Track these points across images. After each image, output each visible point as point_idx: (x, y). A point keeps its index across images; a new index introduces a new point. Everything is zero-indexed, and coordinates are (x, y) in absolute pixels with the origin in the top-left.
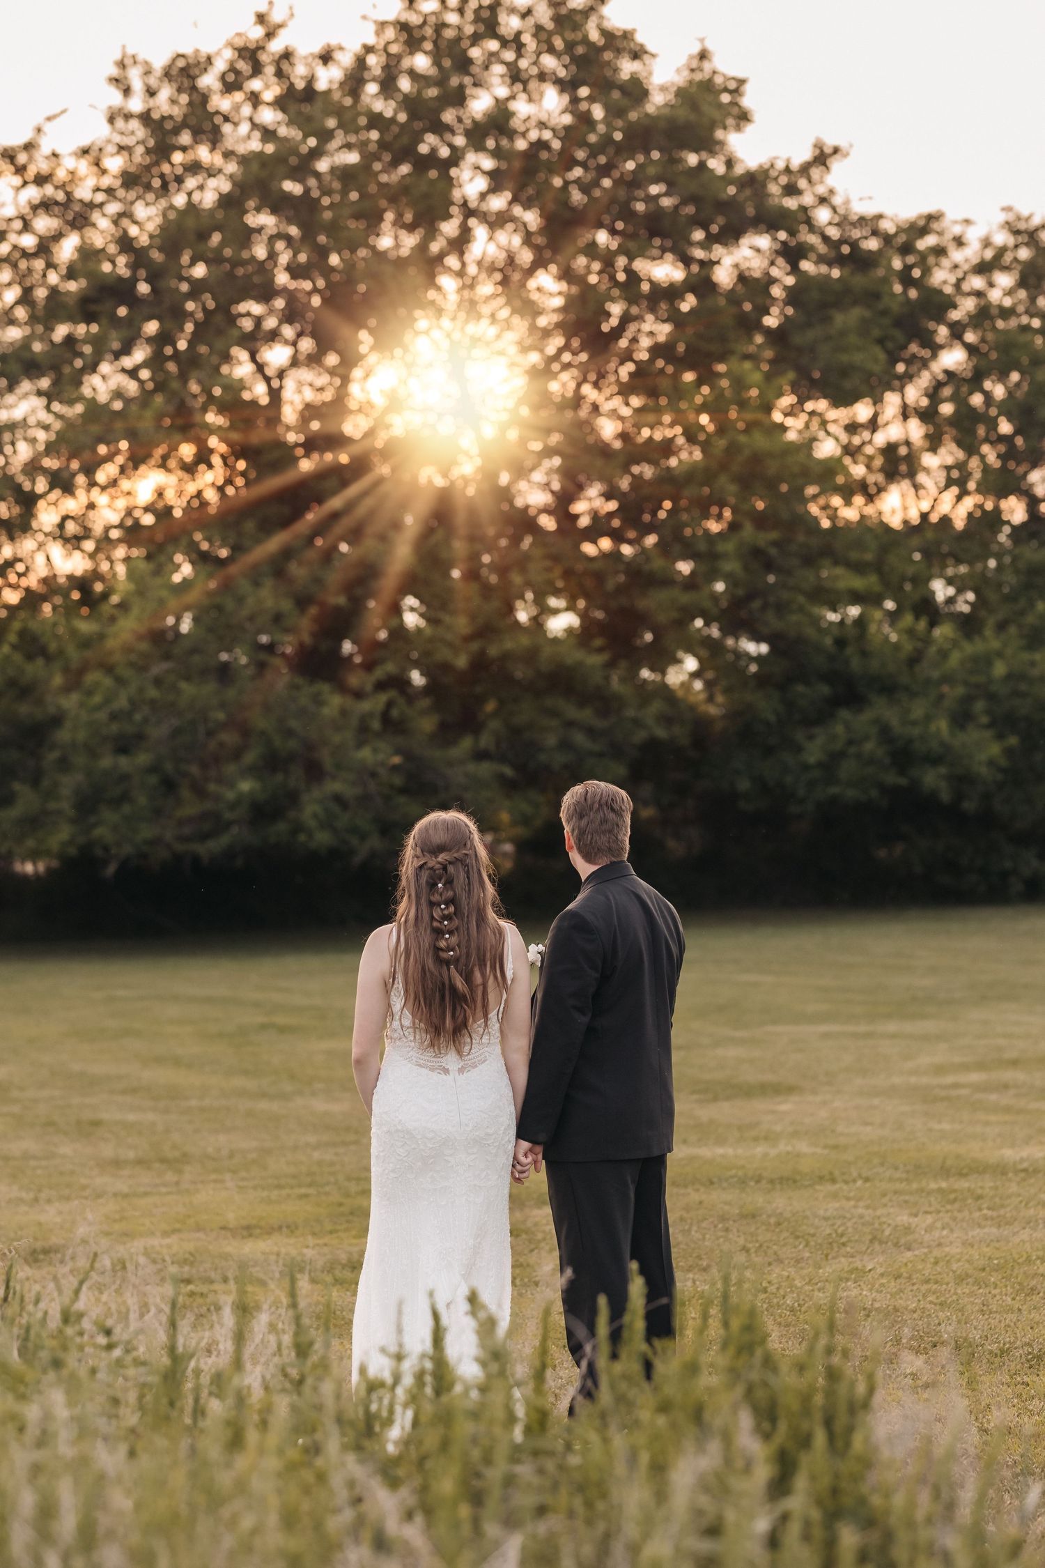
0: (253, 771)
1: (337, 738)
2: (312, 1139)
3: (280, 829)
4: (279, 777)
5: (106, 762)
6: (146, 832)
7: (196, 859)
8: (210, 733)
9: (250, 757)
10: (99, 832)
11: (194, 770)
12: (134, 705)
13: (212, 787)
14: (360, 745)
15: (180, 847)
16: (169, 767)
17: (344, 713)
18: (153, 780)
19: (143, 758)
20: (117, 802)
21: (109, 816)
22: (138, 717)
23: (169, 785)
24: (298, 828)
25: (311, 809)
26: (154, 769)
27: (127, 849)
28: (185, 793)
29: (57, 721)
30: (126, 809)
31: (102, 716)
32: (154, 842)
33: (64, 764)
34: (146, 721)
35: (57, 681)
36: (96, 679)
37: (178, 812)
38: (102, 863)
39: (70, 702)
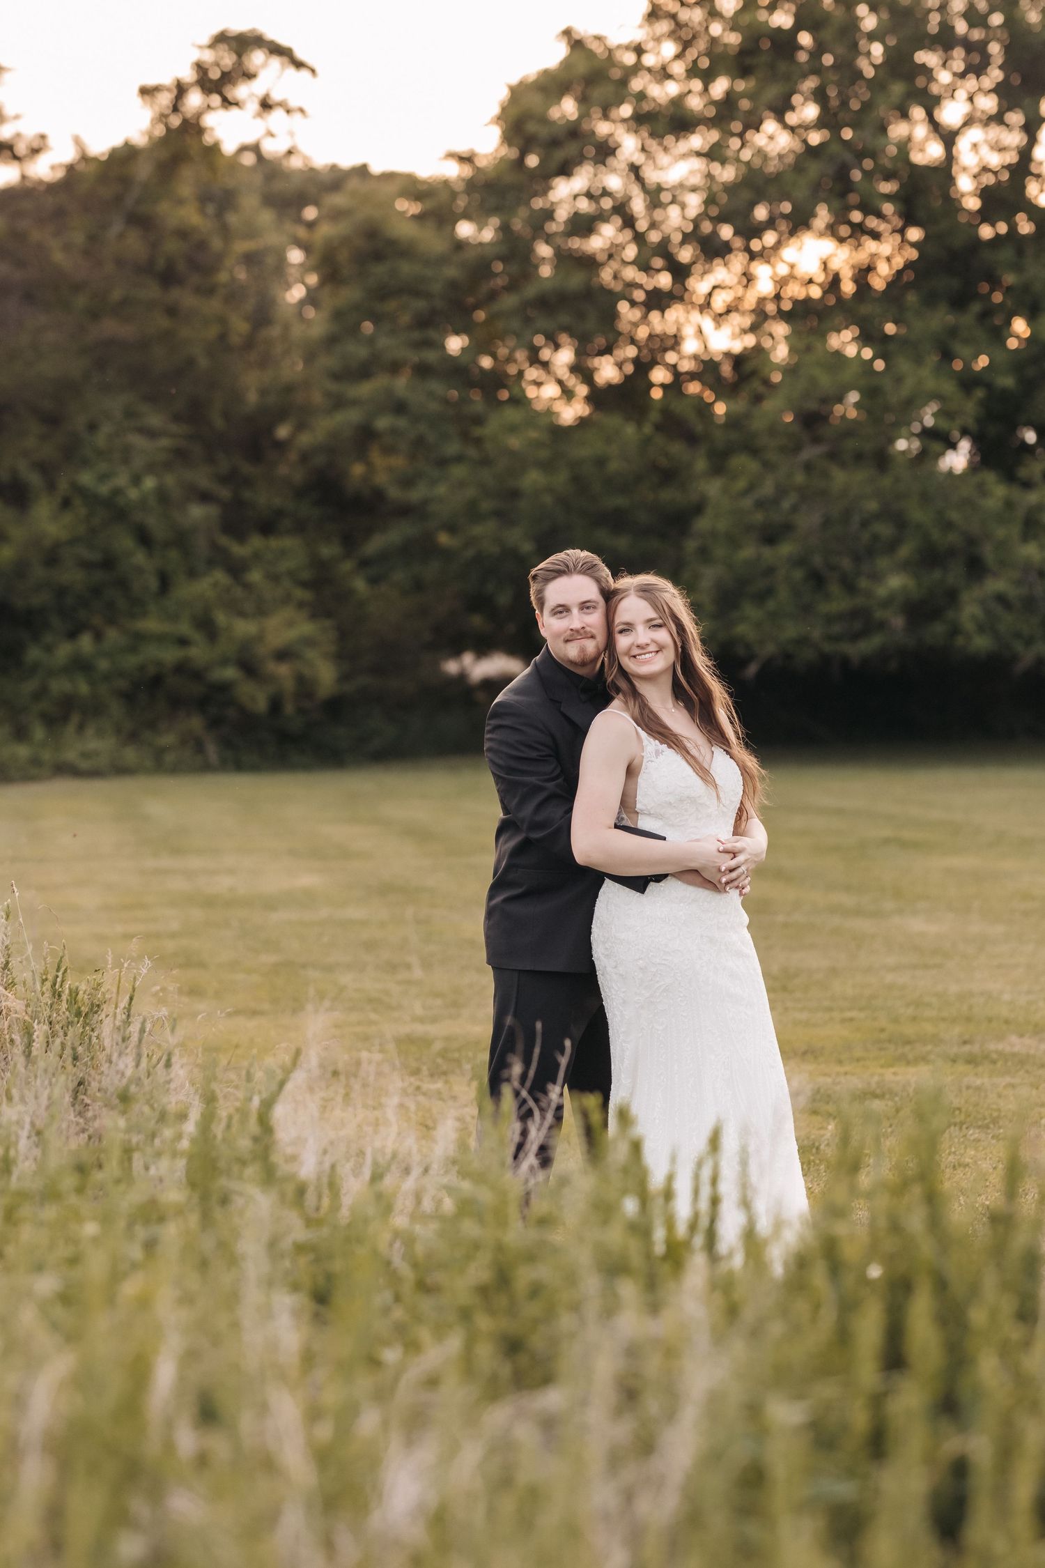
0: (905, 566)
1: (1001, 532)
2: (891, 960)
3: (936, 631)
4: (937, 574)
5: (748, 552)
6: (791, 630)
7: (845, 661)
8: (865, 524)
9: (905, 551)
10: (742, 629)
11: (846, 563)
12: (782, 491)
13: (863, 583)
14: (1026, 537)
15: (828, 648)
16: (817, 560)
17: (1009, 505)
18: (798, 574)
19: (786, 549)
20: (762, 597)
21: (751, 611)
22: (786, 504)
23: (817, 580)
24: (955, 630)
25: (969, 610)
26: (800, 561)
27: (770, 649)
28: (834, 588)
29: (698, 508)
30: (771, 605)
31: (747, 503)
32: (802, 641)
33: (704, 554)
34: (794, 509)
35: (701, 464)
36: (742, 462)
37: (826, 608)
38: (744, 663)
39: (713, 488)
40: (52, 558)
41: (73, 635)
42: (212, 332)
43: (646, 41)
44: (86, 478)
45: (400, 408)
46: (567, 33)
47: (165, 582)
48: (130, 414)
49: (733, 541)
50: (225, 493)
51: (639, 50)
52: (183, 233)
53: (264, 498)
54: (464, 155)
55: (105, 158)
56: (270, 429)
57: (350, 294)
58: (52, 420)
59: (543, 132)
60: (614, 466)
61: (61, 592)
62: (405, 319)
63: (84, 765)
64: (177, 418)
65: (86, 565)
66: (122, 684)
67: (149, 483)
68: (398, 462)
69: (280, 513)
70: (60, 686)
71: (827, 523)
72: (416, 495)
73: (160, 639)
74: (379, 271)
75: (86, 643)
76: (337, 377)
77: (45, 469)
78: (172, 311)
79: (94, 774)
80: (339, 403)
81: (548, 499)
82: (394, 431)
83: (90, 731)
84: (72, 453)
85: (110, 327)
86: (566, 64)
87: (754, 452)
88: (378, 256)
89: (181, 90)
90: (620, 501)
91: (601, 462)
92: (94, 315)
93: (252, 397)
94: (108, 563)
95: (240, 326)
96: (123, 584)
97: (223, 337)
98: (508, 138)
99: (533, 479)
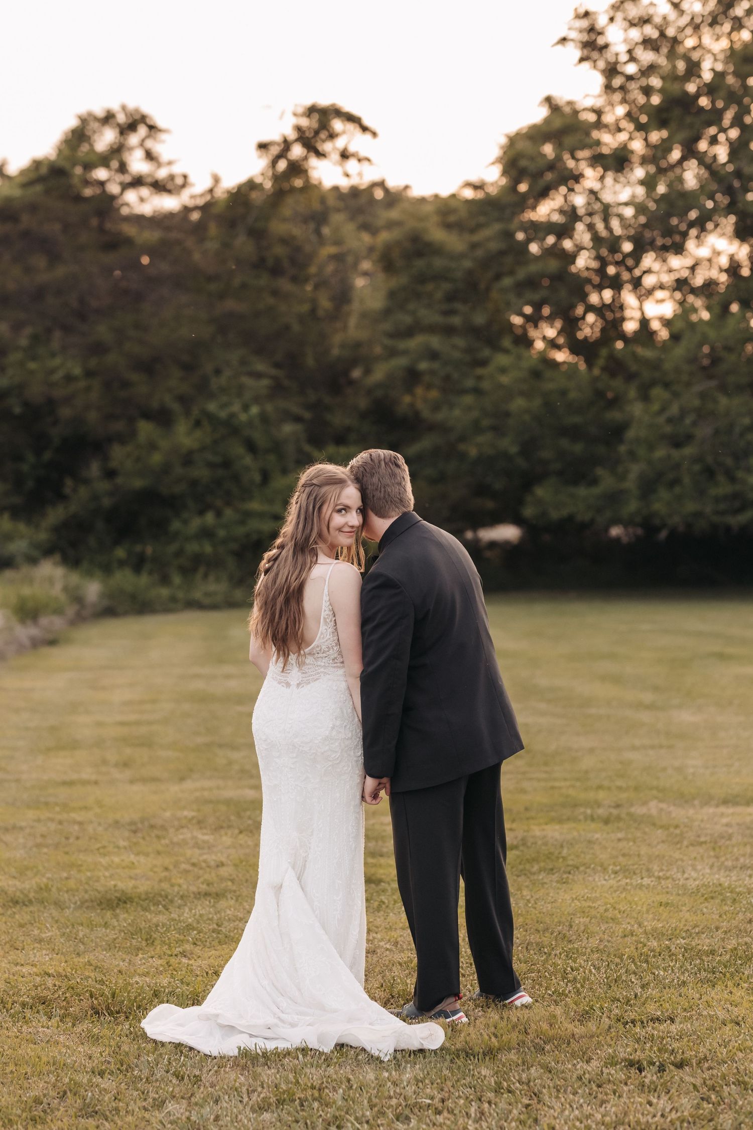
5: (660, 453)
6: (690, 507)
7: (728, 529)
10: (657, 507)
11: (729, 461)
12: (683, 413)
13: (740, 474)
15: (716, 519)
16: (710, 459)
18: (697, 468)
19: (688, 451)
20: (672, 484)
21: (664, 494)
22: (688, 421)
23: (709, 473)
26: (698, 459)
27: (676, 520)
28: (721, 478)
29: (628, 424)
30: (677, 490)
31: (661, 420)
32: (698, 515)
33: (632, 455)
34: (695, 424)
35: (632, 393)
36: (657, 392)
37: (714, 491)
38: (658, 530)
39: (637, 409)
40: (188, 460)
41: (201, 513)
42: (305, 308)
43: (604, 107)
44: (212, 407)
45: (434, 355)
46: (548, 100)
47: (266, 477)
48: (243, 362)
49: (651, 448)
50: (307, 415)
51: (599, 112)
52: (285, 241)
53: (339, 420)
54: (477, 184)
55: (235, 191)
56: (346, 372)
57: (402, 280)
58: (188, 368)
59: (532, 167)
60: (573, 395)
61: (194, 483)
62: (439, 295)
63: (207, 601)
64: (277, 365)
65: (211, 465)
66: (234, 546)
67: (255, 410)
68: (434, 394)
69: (349, 429)
70: (193, 547)
71: (717, 432)
72: (440, 416)
73: (261, 515)
74: (420, 263)
75: (210, 518)
76: (391, 336)
77: (183, 400)
78: (275, 293)
79: (214, 607)
80: (392, 353)
81: (527, 417)
82: (432, 372)
83: (211, 578)
84: (203, 388)
85: (231, 304)
86: (547, 121)
87: (667, 385)
88: (419, 254)
89: (287, 145)
90: (577, 419)
91: (564, 393)
92: (222, 296)
93: (336, 352)
94: (227, 464)
95: (325, 303)
96: (236, 478)
97: (313, 311)
98: (505, 173)
99: (518, 404)
